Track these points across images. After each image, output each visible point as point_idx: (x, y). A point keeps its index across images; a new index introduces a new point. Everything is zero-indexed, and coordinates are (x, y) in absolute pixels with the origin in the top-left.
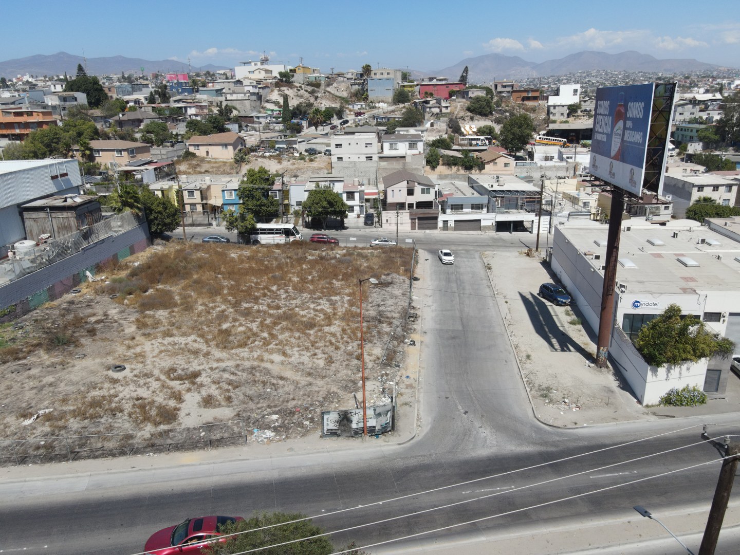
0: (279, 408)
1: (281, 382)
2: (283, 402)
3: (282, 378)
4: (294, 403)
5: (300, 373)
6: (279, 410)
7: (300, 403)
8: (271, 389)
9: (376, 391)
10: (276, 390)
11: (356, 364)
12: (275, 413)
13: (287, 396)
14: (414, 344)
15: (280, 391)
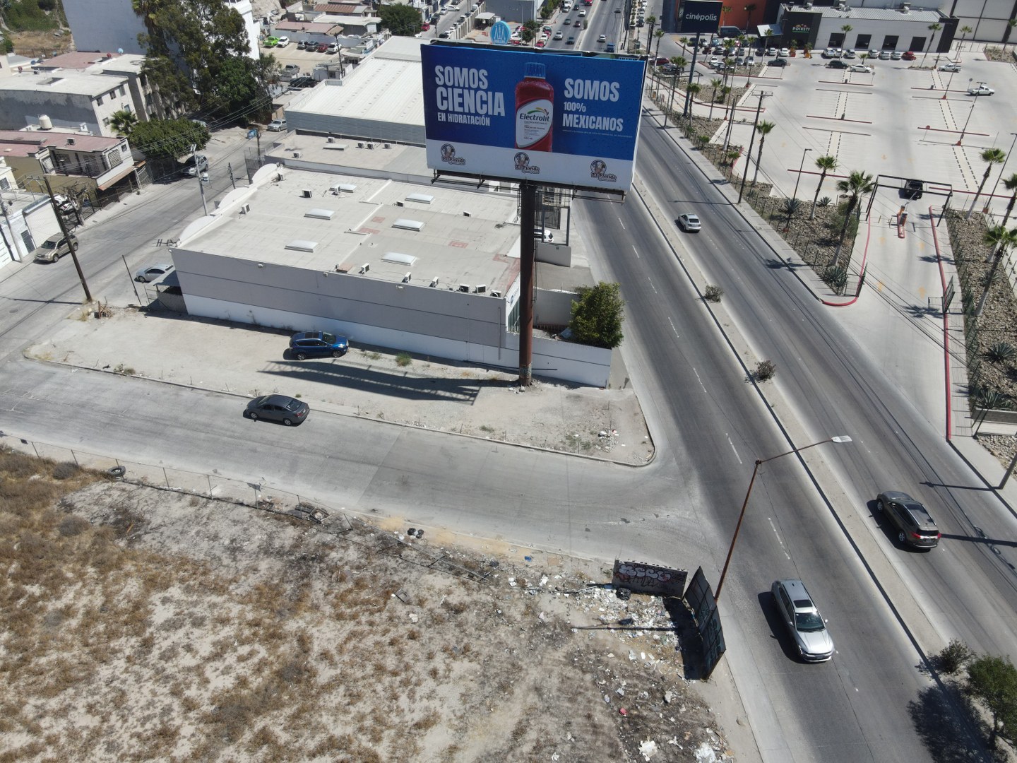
0: (618, 740)
1: (532, 735)
2: (595, 733)
3: (519, 732)
4: (598, 717)
5: (497, 702)
6: (624, 741)
7: (599, 708)
8: (551, 753)
9: (570, 601)
10: (555, 746)
11: (478, 615)
12: (634, 747)
13: (574, 727)
14: (421, 532)
15: (557, 738)
